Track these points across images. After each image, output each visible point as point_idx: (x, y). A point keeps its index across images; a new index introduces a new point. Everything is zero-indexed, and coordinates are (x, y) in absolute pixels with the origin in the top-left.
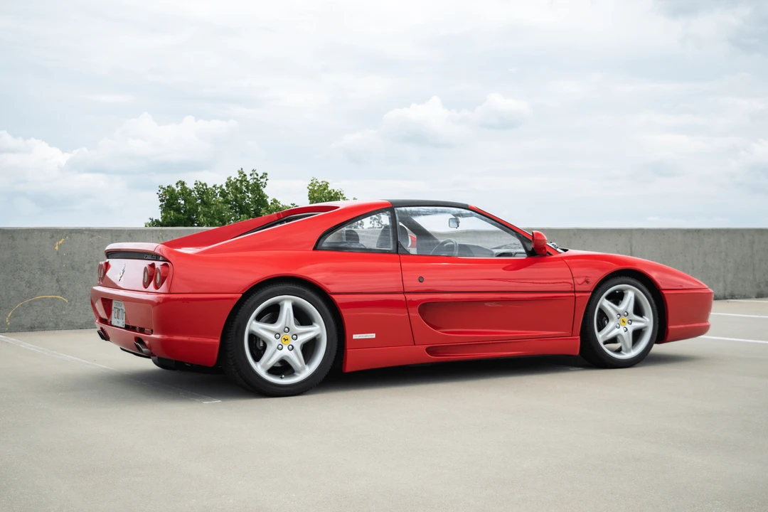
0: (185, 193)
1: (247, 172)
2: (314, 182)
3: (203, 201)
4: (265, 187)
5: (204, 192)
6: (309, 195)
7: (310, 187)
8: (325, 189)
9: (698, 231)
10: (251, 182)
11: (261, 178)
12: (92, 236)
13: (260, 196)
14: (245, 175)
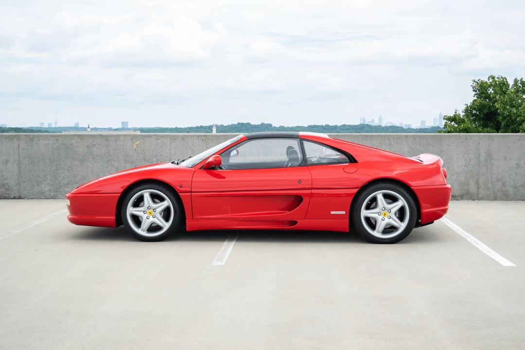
12: (158, 139)
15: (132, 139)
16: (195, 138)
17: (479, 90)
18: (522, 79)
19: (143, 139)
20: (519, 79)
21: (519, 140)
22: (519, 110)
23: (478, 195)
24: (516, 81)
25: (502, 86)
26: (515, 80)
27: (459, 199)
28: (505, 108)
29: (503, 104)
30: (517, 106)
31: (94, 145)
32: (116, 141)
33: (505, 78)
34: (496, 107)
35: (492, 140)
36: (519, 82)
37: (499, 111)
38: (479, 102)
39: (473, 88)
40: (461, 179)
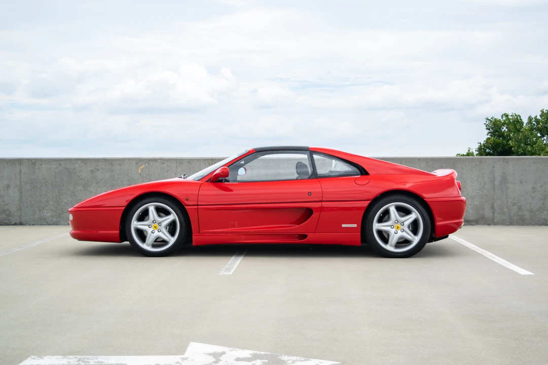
12: (163, 163)
15: (137, 164)
16: (201, 161)
17: (492, 128)
18: (536, 116)
19: (148, 164)
20: (533, 116)
21: (535, 163)
22: (533, 148)
23: (493, 219)
24: (530, 119)
25: (515, 123)
26: (529, 117)
27: (473, 224)
28: (519, 147)
29: (518, 142)
30: (532, 144)
31: (98, 170)
32: (120, 165)
33: (519, 116)
34: (510, 144)
35: (507, 163)
36: (534, 120)
37: (513, 149)
38: (492, 140)
39: (486, 126)
40: (476, 203)
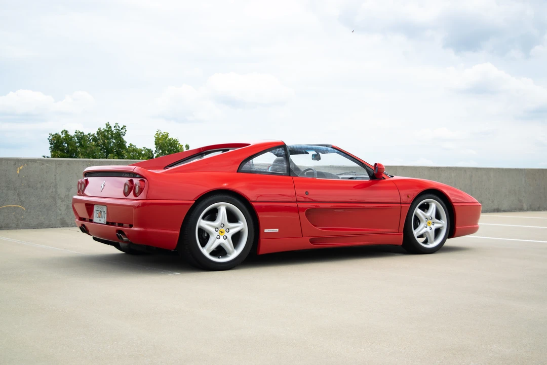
0: (68, 139)
1: (112, 125)
2: (159, 133)
3: (81, 144)
4: (124, 135)
5: (82, 138)
6: (155, 142)
7: (156, 136)
8: (167, 138)
9: (438, 168)
10: (115, 132)
11: (122, 129)
12: (43, 164)
13: (121, 141)
14: (110, 127)
15: (15, 164)
19: (27, 164)
20: (91, 134)
39: (50, 141)
